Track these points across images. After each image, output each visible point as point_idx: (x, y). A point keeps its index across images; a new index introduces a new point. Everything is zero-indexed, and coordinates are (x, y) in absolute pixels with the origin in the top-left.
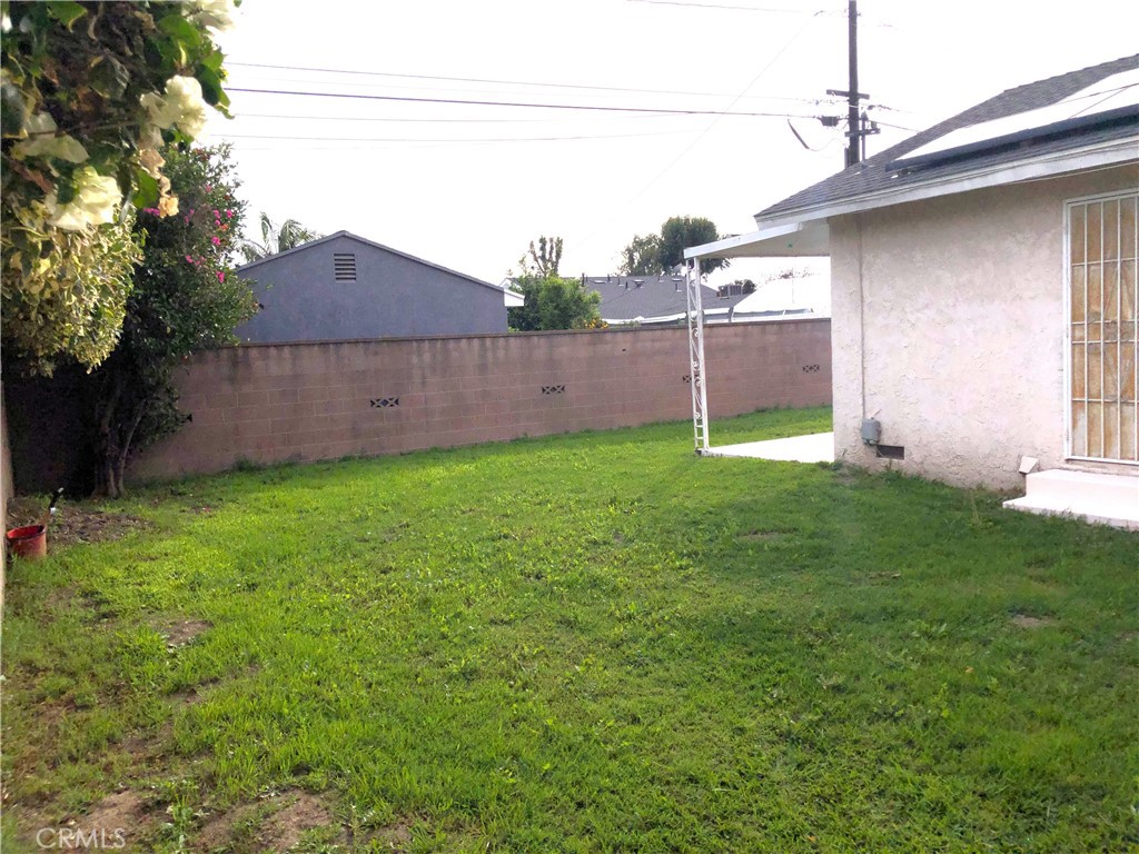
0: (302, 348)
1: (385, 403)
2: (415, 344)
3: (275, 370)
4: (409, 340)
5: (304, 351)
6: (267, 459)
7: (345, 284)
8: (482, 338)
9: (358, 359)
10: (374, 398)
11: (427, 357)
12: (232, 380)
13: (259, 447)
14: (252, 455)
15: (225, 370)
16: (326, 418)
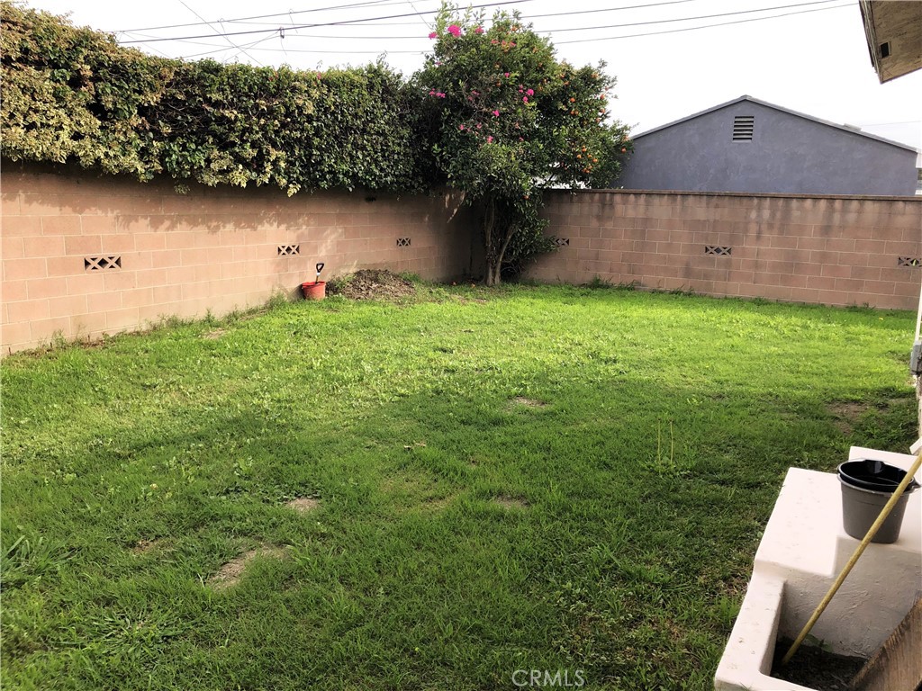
0: (653, 196)
1: (718, 251)
2: (756, 201)
3: (631, 213)
4: (750, 197)
5: (656, 200)
6: (616, 281)
7: (739, 144)
8: (832, 199)
9: (700, 210)
10: (708, 245)
11: (766, 214)
12: (599, 218)
13: (611, 271)
14: (604, 276)
15: (596, 209)
16: (665, 257)
